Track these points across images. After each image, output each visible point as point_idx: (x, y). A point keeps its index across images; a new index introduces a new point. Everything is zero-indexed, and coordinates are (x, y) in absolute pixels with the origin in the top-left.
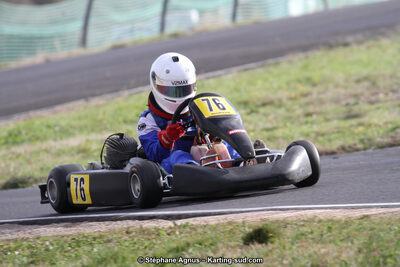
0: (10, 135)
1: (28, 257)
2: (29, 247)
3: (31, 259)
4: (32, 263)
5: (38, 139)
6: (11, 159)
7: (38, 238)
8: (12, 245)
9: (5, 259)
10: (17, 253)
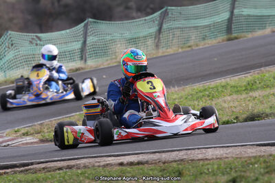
0: (249, 84)
1: (264, 168)
2: (265, 162)
3: (266, 170)
4: (267, 172)
5: (268, 86)
6: (249, 100)
7: (271, 155)
8: (253, 160)
9: (248, 170)
10: (256, 166)
